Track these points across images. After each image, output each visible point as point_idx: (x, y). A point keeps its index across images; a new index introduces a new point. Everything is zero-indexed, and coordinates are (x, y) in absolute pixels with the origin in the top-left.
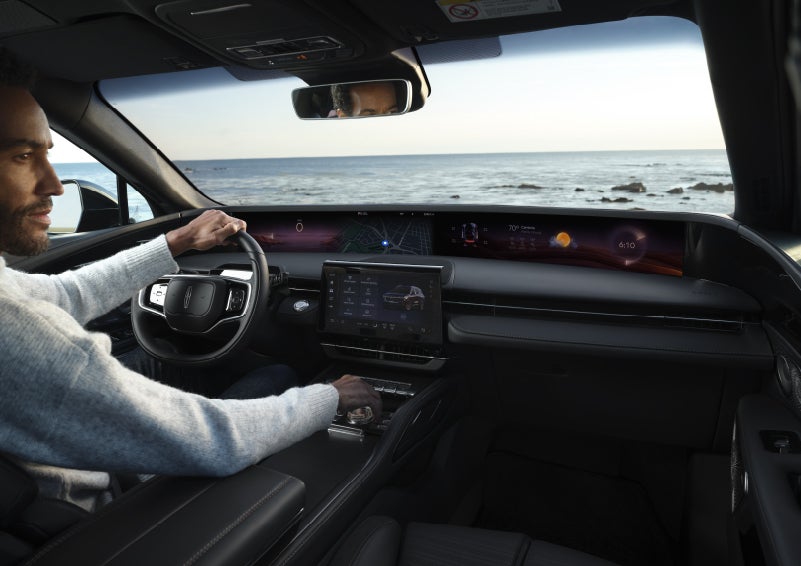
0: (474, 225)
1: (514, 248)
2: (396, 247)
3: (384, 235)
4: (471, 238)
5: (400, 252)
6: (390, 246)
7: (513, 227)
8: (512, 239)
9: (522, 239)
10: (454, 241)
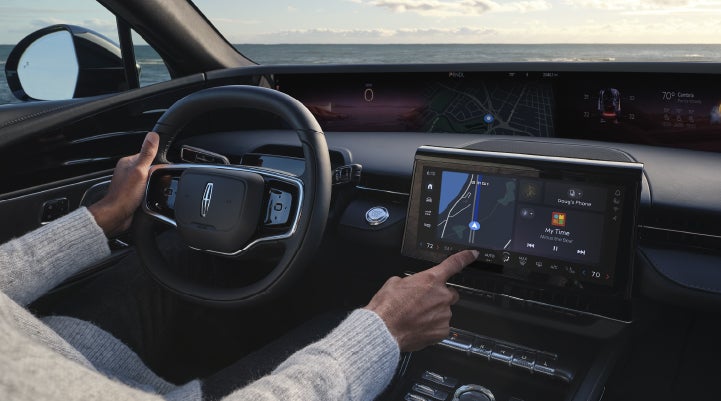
0: (615, 92)
1: (670, 124)
2: (504, 125)
3: (487, 106)
4: (611, 109)
5: (508, 133)
6: (495, 122)
7: (667, 95)
8: (666, 110)
9: (679, 111)
10: (586, 114)
